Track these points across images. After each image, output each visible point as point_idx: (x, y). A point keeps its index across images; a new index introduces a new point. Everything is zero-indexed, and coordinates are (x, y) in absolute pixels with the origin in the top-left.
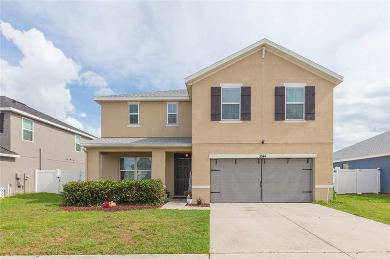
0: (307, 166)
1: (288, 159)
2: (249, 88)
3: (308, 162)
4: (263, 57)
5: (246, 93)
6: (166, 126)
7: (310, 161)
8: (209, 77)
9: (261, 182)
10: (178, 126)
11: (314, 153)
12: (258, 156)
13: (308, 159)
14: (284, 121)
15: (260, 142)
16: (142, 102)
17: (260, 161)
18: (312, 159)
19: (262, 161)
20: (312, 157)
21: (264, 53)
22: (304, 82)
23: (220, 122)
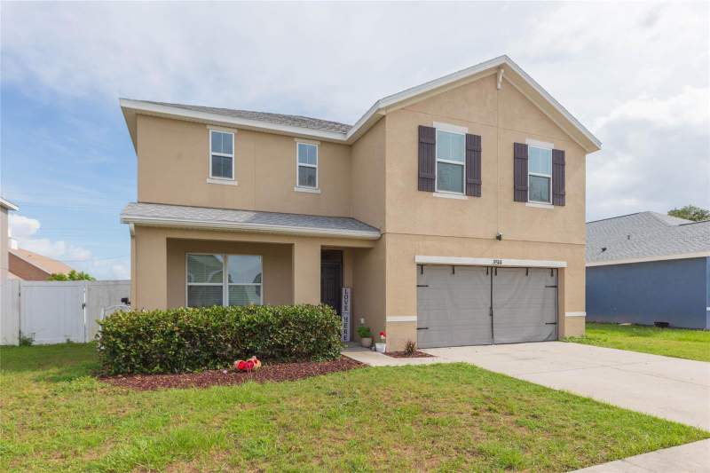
0: (551, 282)
1: (527, 268)
2: (479, 138)
3: (552, 275)
4: (499, 86)
5: (473, 145)
6: (296, 189)
7: (555, 272)
8: (415, 104)
9: (491, 308)
10: (319, 191)
11: (563, 260)
12: (489, 262)
13: (552, 269)
14: (527, 204)
15: (493, 236)
16: (242, 130)
17: (489, 269)
18: (557, 269)
19: (492, 270)
20: (557, 266)
21: (501, 79)
22: (552, 142)
23: (434, 194)
